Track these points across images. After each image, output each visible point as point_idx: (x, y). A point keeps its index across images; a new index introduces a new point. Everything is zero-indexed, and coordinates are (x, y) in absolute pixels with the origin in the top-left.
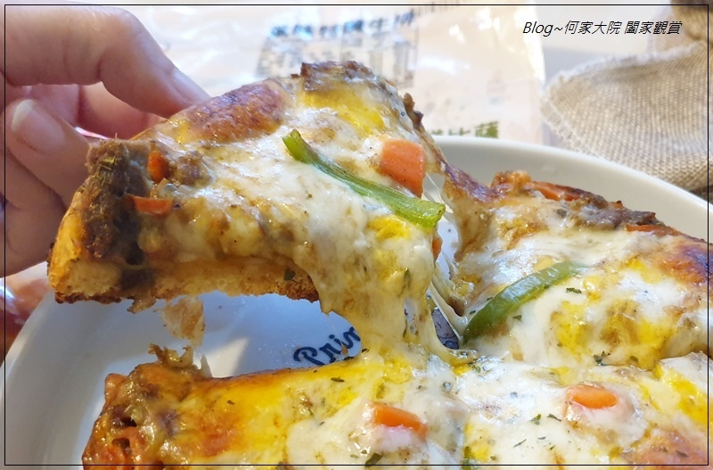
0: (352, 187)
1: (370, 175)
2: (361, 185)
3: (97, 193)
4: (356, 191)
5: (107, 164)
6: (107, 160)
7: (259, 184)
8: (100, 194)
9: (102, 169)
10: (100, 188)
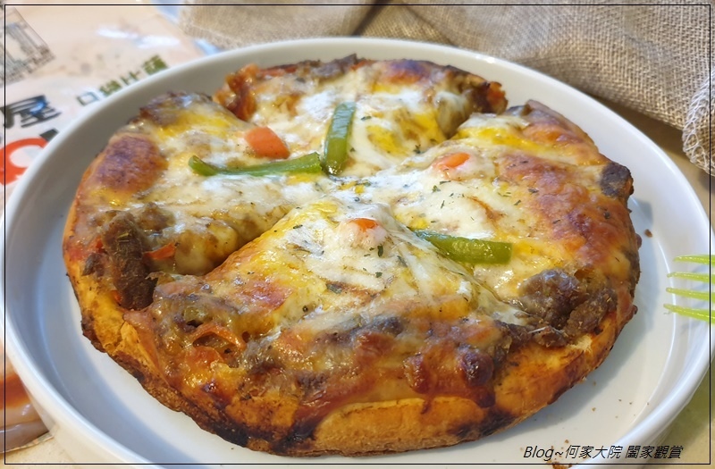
0: (252, 175)
1: (252, 162)
2: (256, 171)
3: (124, 264)
4: (256, 175)
5: (123, 238)
6: (122, 236)
7: (204, 203)
8: (128, 262)
9: (121, 244)
10: (125, 258)
